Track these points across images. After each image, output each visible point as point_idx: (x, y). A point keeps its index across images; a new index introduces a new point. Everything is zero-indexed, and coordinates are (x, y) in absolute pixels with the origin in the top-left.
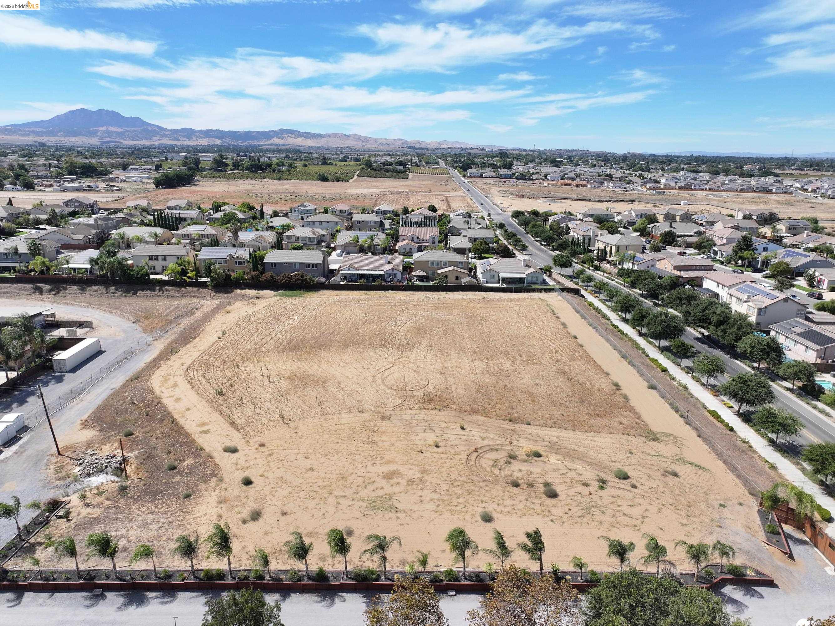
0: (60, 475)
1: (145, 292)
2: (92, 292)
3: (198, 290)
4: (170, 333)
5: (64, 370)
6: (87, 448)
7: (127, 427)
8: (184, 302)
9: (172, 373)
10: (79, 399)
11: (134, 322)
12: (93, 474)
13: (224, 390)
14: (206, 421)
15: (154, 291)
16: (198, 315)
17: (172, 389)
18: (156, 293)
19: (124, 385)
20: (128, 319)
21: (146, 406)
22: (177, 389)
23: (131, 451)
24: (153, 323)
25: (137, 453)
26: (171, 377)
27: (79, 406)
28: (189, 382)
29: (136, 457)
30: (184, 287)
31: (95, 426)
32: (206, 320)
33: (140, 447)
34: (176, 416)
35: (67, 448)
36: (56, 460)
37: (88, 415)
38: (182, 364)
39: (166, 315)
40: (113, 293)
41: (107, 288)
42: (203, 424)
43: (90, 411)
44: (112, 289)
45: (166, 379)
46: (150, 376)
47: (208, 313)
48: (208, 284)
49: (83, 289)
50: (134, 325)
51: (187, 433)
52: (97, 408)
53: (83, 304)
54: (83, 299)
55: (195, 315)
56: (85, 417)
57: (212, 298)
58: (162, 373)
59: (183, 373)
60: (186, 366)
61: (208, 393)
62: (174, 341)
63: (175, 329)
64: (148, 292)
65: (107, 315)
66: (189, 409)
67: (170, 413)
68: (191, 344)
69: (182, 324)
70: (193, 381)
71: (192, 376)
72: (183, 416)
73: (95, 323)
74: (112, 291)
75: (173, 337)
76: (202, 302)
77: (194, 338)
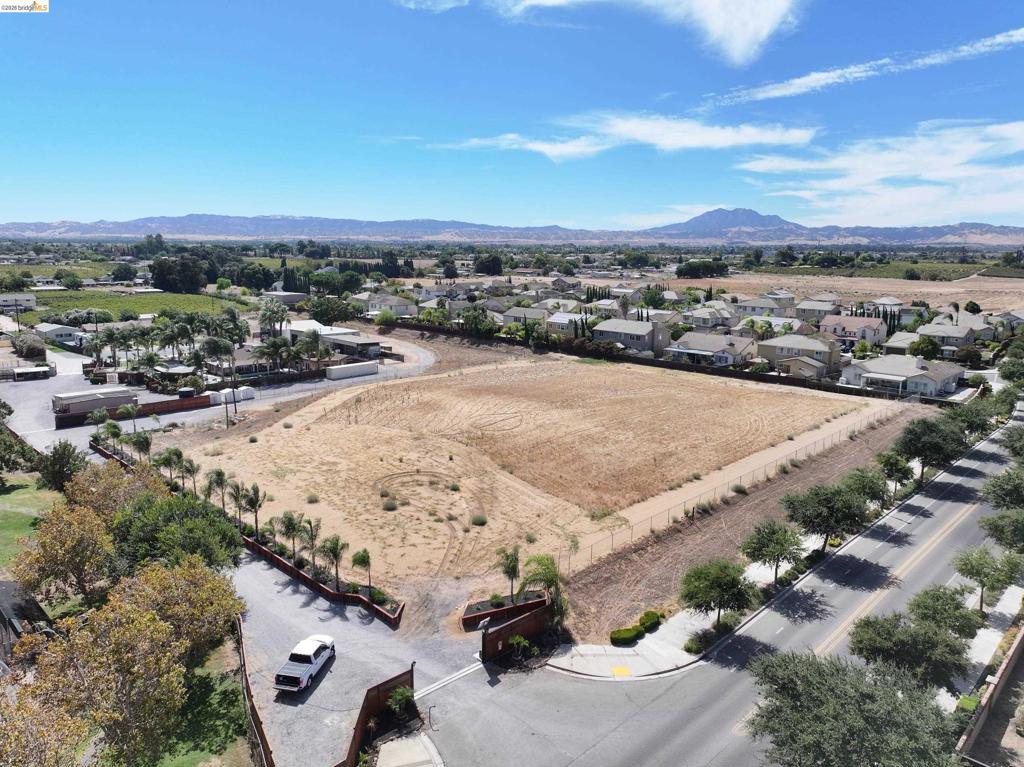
2: (451, 342)
11: (435, 363)
40: (463, 344)
41: (462, 340)
44: (466, 340)
64: (487, 346)
65: (431, 357)
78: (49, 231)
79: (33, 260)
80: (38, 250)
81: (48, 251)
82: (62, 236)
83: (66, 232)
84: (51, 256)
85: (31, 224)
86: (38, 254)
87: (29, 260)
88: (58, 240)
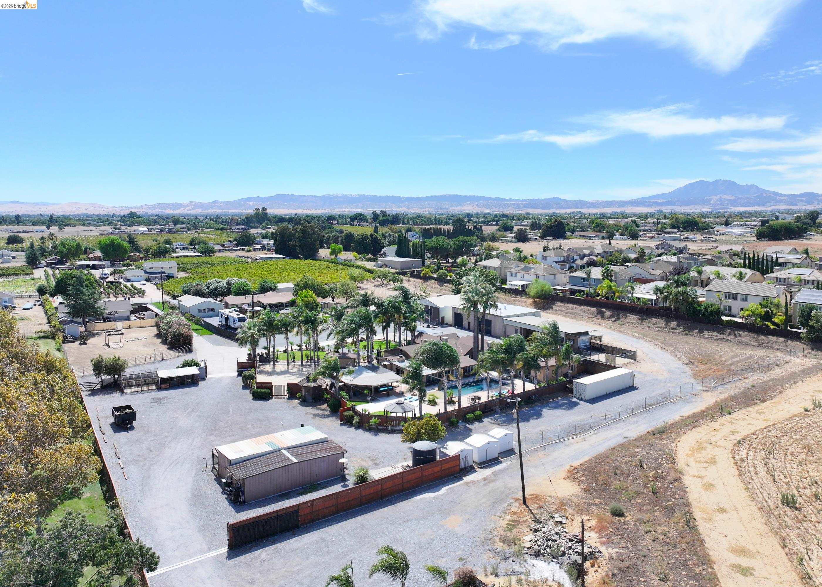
0: (508, 534)
1: (711, 333)
2: (650, 325)
3: (785, 342)
4: (729, 386)
5: (583, 397)
6: (557, 510)
7: (619, 501)
8: (760, 353)
9: (713, 442)
10: (581, 437)
11: (686, 364)
12: (543, 555)
13: (800, 500)
14: (751, 547)
15: (722, 334)
16: (777, 372)
17: (706, 465)
18: (724, 336)
19: (642, 436)
20: (680, 359)
21: (658, 478)
22: (712, 468)
23: (608, 543)
24: (710, 369)
25: (614, 551)
26: (710, 446)
27: (577, 446)
28: (736, 463)
29: (611, 558)
30: (765, 335)
31: (582, 481)
32: (789, 381)
33: (623, 544)
34: (697, 514)
35: (536, 498)
36: (516, 510)
37: (582, 461)
38: (733, 433)
39: (731, 364)
40: (673, 329)
41: (667, 322)
42: (742, 552)
43: (587, 458)
44: (674, 324)
45: (700, 447)
46: (679, 435)
47: (794, 373)
48: (803, 336)
49: (642, 320)
50: (685, 367)
51: (706, 555)
52: (597, 457)
53: (637, 335)
54: (639, 330)
55: (774, 372)
56: (576, 464)
57: (804, 356)
58: (698, 437)
59: (730, 446)
60: (738, 437)
61: (765, 494)
62: (732, 398)
63: (738, 384)
64: (715, 334)
65: (658, 350)
66: (722, 511)
67: (688, 505)
68: (756, 407)
69: (751, 379)
70: (744, 464)
71: (744, 456)
72: (709, 520)
73: (639, 355)
74: (672, 326)
75: (732, 393)
76: (788, 358)
77: (763, 401)
78: (182, 209)
79: (173, 229)
80: (176, 222)
81: (182, 223)
82: (189, 212)
83: (192, 209)
84: (184, 226)
85: (169, 204)
86: (175, 225)
87: (170, 229)
88: (188, 215)
